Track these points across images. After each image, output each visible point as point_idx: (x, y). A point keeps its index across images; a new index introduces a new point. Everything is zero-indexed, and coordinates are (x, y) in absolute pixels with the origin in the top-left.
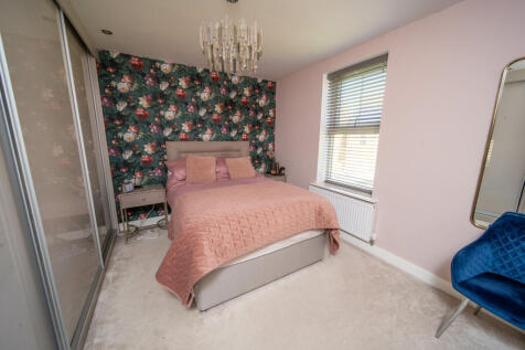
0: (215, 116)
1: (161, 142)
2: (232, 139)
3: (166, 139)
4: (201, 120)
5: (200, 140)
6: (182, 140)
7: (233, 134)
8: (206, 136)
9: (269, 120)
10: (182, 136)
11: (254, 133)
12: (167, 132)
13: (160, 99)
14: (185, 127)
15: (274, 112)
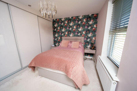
0: (74, 30)
1: (61, 37)
2: (79, 36)
3: (62, 36)
4: (70, 31)
5: (70, 36)
6: (66, 36)
7: (79, 34)
8: (71, 35)
9: (94, 29)
10: (66, 35)
11: (86, 34)
12: (63, 34)
13: (62, 27)
14: (66, 33)
15: (97, 26)
